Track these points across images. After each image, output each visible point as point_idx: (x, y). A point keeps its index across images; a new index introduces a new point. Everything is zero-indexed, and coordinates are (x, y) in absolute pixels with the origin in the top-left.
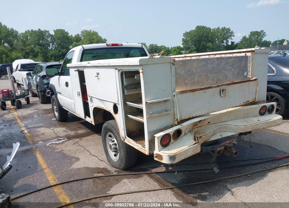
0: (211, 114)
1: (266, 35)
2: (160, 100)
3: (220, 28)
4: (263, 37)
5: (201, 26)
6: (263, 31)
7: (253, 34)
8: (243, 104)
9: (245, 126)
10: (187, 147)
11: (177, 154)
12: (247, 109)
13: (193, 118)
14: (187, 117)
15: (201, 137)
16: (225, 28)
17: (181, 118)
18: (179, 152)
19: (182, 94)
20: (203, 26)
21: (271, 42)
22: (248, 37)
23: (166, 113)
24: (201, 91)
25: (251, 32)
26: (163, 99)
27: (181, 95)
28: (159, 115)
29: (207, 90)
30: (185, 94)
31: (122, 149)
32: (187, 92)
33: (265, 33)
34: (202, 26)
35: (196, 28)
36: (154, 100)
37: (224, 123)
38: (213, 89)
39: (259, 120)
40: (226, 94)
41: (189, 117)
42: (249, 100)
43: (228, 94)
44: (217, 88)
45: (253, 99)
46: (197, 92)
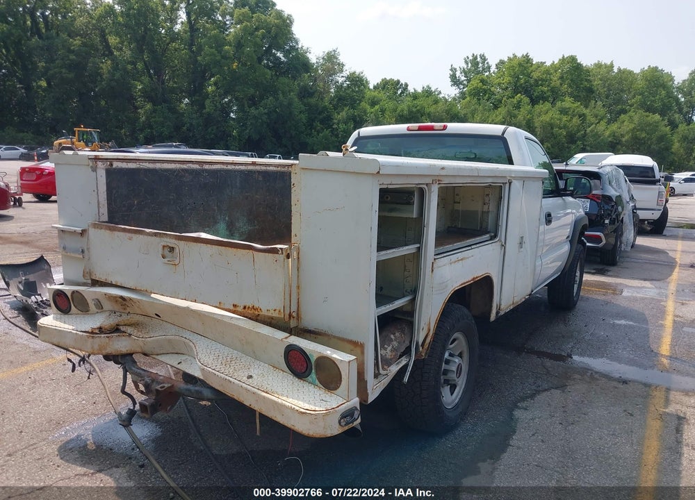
8: (232, 307)
14: (103, 278)
17: (95, 276)
24: (124, 233)
28: (73, 255)
38: (145, 237)
40: (177, 262)
41: (106, 280)
42: (256, 306)
43: (181, 263)
44: (154, 238)
45: (275, 310)
46: (117, 233)
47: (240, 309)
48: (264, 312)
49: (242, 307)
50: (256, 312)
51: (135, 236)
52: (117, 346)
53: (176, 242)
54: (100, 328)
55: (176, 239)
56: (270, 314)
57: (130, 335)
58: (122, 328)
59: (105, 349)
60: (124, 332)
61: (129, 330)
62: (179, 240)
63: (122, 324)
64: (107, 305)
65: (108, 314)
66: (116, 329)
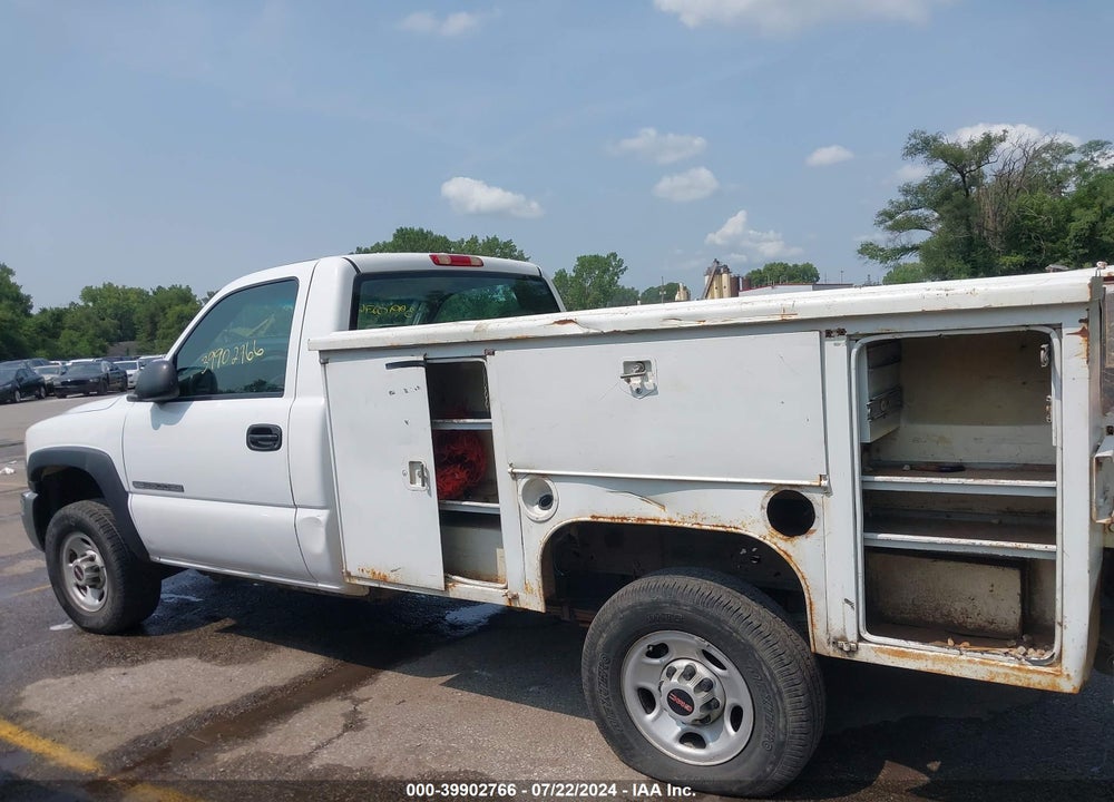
1: (625, 269)
3: (480, 241)
4: (616, 274)
5: (412, 230)
6: (614, 255)
7: (588, 264)
16: (495, 239)
20: (422, 230)
21: (637, 292)
22: (573, 274)
25: (578, 259)
31: (787, 701)
33: (621, 261)
34: (416, 228)
35: (394, 235)
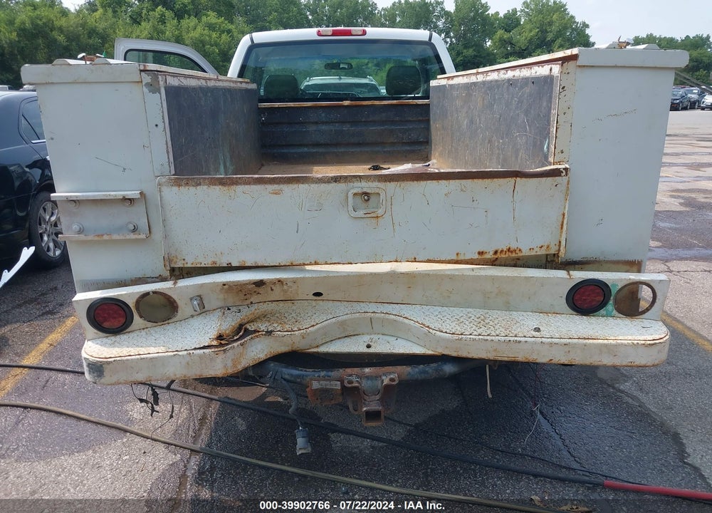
0: (308, 268)
2: (94, 196)
8: (476, 256)
9: (455, 337)
10: (162, 349)
11: (109, 363)
12: (493, 278)
13: (230, 268)
14: (207, 262)
15: (271, 331)
17: (183, 262)
18: (118, 359)
19: (179, 186)
23: (133, 236)
24: (259, 186)
26: (109, 193)
27: (175, 189)
28: (96, 238)
29: (284, 187)
30: (192, 189)
32: (200, 184)
36: (84, 194)
37: (389, 308)
38: (313, 185)
39: (538, 330)
40: (380, 212)
41: (215, 263)
42: (513, 247)
43: (388, 213)
44: (333, 185)
45: (541, 247)
46: (240, 188)
47: (489, 256)
48: (526, 252)
49: (492, 253)
50: (514, 255)
51: (287, 189)
52: (252, 354)
53: (381, 185)
54: (220, 337)
55: (379, 181)
56: (533, 253)
57: (269, 333)
58: (251, 327)
59: (240, 363)
60: (255, 331)
61: (263, 327)
62: (385, 181)
63: (246, 321)
64: (213, 301)
65: (221, 314)
66: (242, 331)
